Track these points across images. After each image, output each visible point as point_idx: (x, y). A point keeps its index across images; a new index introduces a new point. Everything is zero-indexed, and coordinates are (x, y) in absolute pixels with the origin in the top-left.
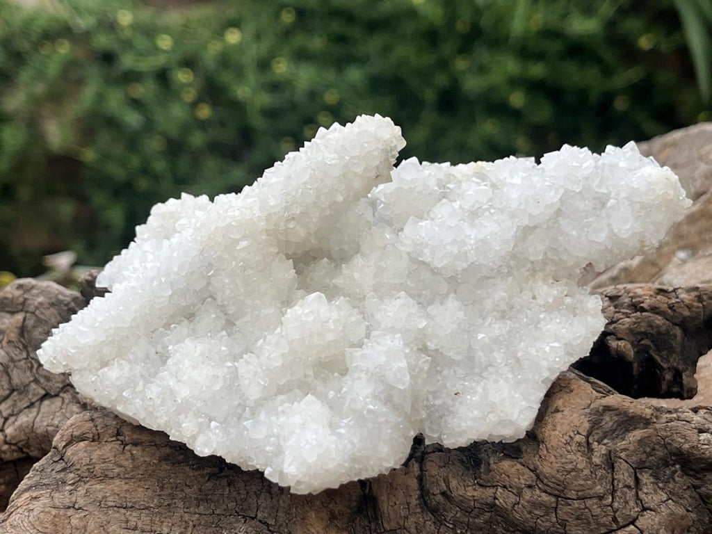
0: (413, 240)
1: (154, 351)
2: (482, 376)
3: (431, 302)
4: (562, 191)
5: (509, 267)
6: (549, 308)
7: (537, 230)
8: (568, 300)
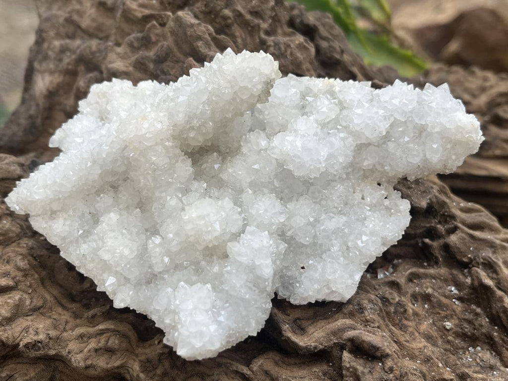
0: (281, 150)
1: (88, 212)
2: (321, 258)
3: (290, 200)
4: (392, 119)
5: (347, 174)
6: (373, 207)
7: (371, 146)
8: (387, 202)
